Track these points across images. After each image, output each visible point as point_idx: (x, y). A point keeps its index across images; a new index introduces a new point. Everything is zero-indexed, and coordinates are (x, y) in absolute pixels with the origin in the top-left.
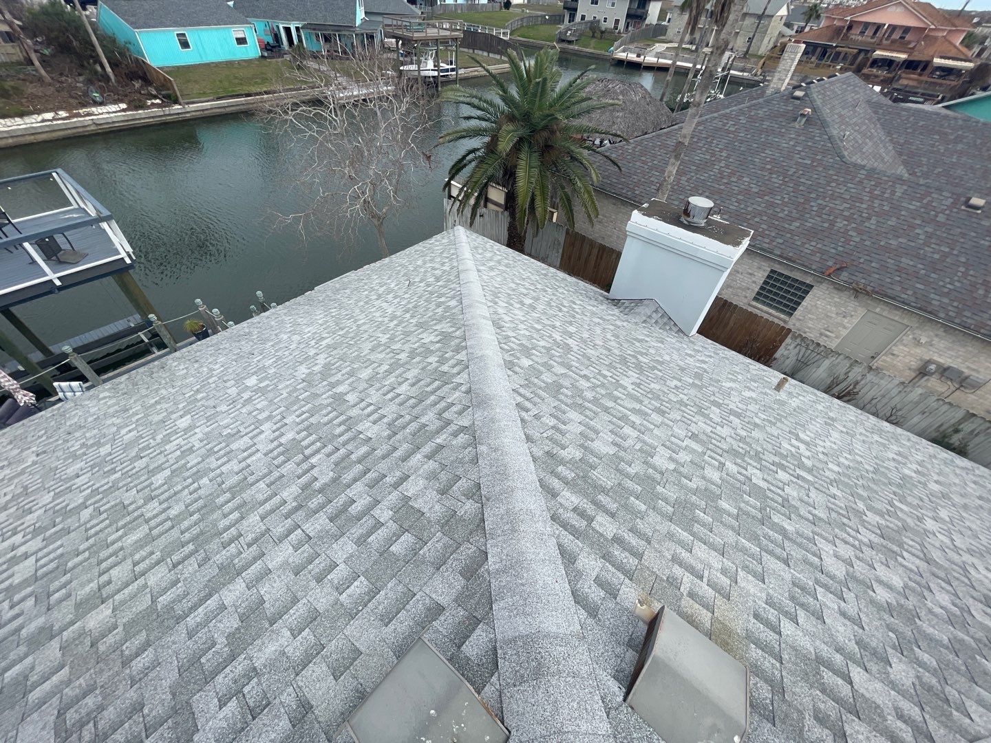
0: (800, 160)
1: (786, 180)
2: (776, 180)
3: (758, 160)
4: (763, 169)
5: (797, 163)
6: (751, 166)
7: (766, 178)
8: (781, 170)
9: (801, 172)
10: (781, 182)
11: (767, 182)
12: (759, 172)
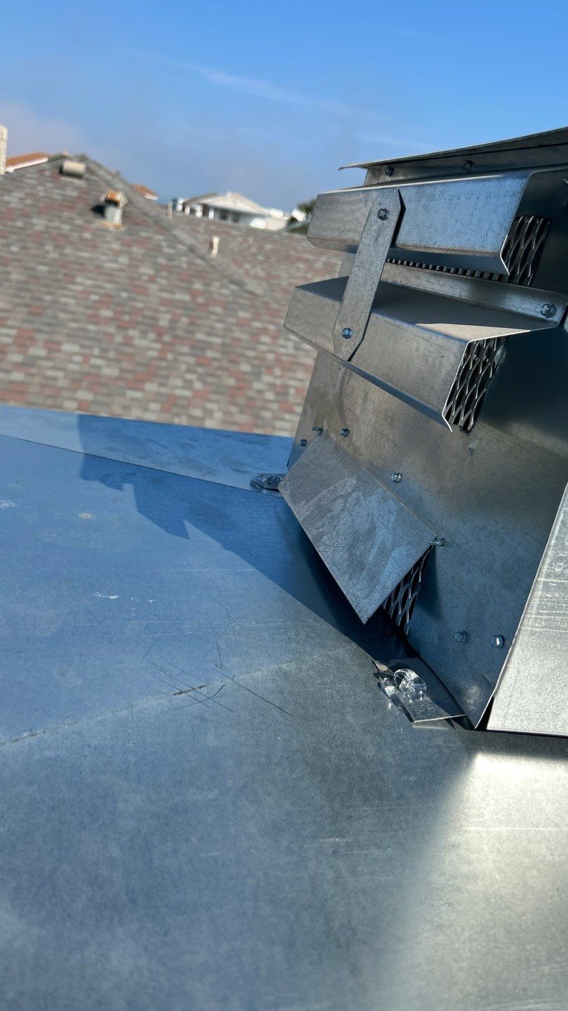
0: (165, 295)
1: (167, 338)
2: (144, 343)
3: (72, 301)
4: (95, 319)
5: (165, 303)
6: (62, 315)
7: (119, 339)
8: (140, 319)
9: (185, 320)
10: (158, 346)
11: (128, 350)
12: (92, 327)
